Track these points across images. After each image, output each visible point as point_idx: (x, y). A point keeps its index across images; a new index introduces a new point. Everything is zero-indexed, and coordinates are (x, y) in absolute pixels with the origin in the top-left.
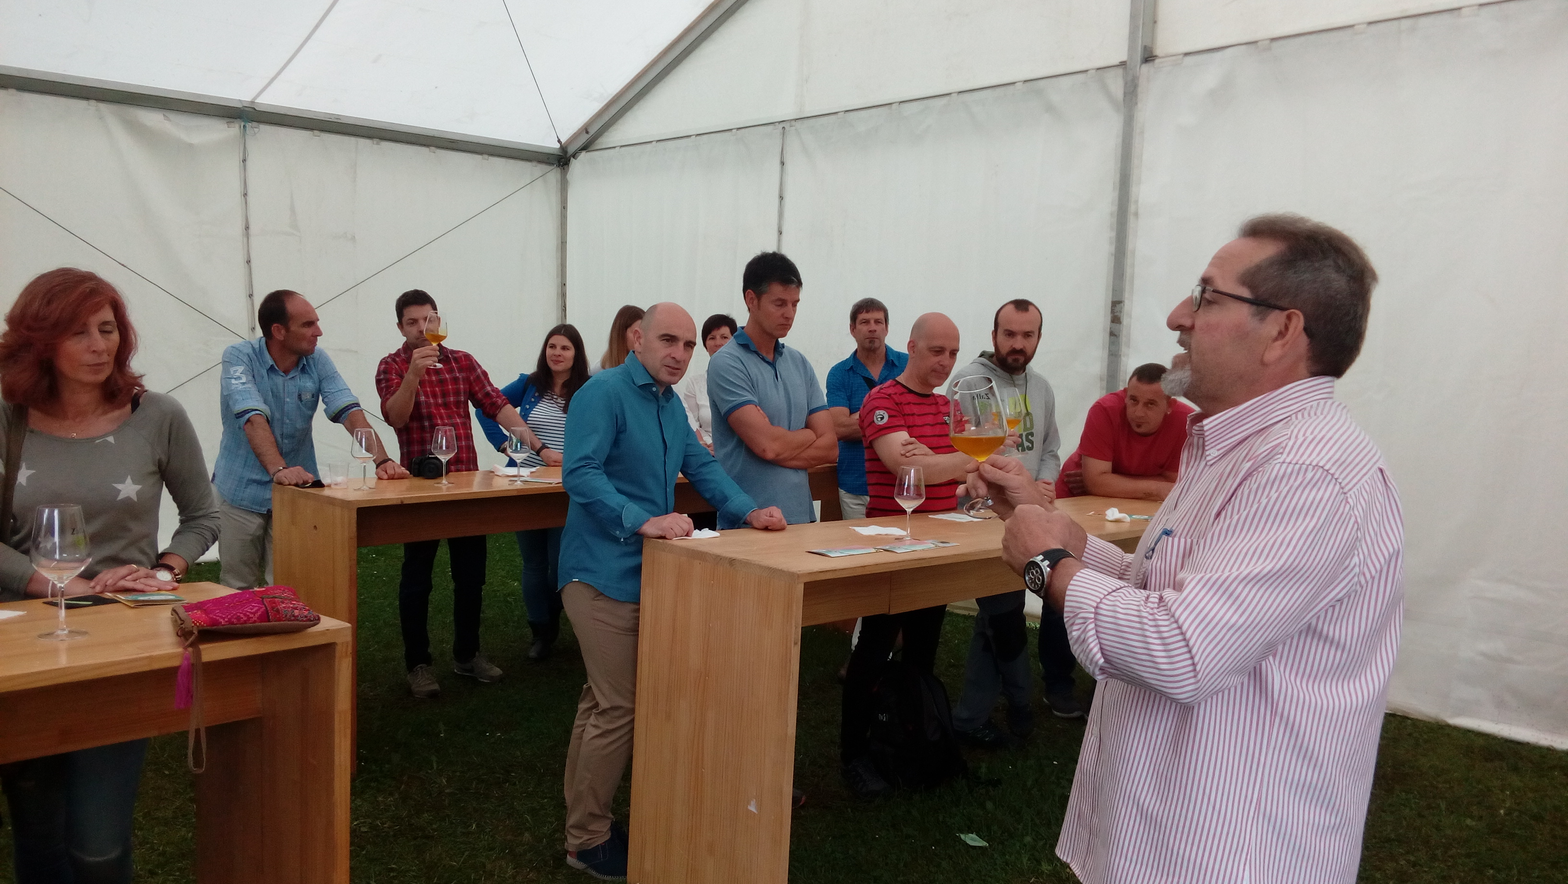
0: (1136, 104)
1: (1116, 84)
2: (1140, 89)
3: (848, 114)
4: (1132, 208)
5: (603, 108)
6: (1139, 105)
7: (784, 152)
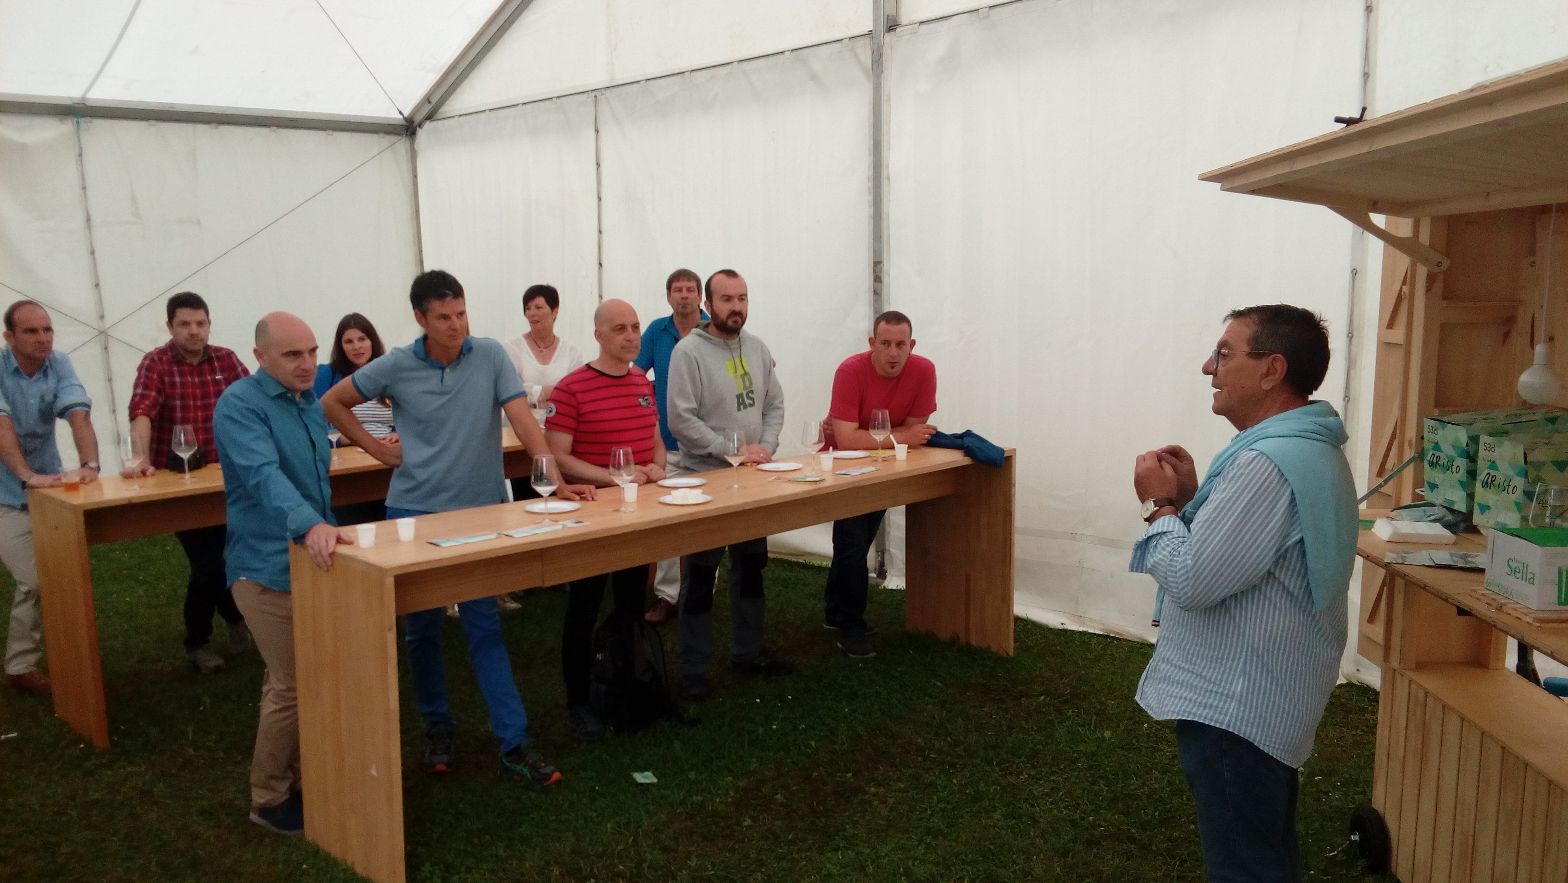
0: (882, 72)
1: (865, 53)
2: (884, 57)
3: (648, 82)
4: (884, 173)
5: (440, 78)
6: (885, 73)
7: (598, 120)
